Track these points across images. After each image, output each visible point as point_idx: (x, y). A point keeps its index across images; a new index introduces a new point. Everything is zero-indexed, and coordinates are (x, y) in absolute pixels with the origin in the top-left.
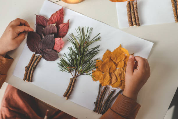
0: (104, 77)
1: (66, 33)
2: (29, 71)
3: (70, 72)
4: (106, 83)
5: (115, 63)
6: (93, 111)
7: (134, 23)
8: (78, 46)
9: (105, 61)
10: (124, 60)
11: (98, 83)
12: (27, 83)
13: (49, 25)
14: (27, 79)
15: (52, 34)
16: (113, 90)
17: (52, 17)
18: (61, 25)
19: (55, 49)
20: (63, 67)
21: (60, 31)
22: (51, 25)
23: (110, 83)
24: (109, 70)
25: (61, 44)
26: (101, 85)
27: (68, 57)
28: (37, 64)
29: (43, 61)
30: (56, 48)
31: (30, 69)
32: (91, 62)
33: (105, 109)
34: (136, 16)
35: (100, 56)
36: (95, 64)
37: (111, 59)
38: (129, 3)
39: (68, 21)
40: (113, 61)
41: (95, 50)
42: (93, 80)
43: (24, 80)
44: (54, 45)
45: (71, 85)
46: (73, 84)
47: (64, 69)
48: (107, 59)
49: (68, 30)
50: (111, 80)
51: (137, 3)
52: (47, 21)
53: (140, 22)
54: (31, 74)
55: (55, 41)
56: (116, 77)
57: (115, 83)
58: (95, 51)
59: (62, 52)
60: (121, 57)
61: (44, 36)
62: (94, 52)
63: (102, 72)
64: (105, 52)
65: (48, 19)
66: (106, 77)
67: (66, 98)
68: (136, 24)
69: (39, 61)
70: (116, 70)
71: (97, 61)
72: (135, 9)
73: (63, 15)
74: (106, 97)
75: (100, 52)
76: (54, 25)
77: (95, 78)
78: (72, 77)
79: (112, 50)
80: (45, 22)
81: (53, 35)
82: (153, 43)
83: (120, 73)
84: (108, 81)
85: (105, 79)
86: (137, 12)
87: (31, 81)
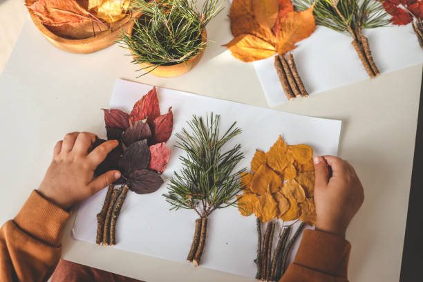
0: (263, 204)
1: (170, 132)
2: (107, 221)
3: (192, 207)
4: (269, 215)
5: (277, 173)
6: (257, 278)
7: (295, 91)
8: (199, 155)
9: (258, 172)
10: (293, 164)
11: (253, 218)
12: (106, 249)
13: (133, 124)
14: (104, 239)
15: (142, 139)
16: (286, 228)
17: (137, 108)
18: (157, 120)
19: (153, 167)
20: (175, 199)
21: (156, 132)
22: (136, 123)
23: (279, 212)
24: (270, 189)
25: (165, 156)
26: (260, 221)
28: (121, 205)
29: (133, 197)
30: (154, 165)
31: (107, 217)
32: (230, 180)
33: (280, 268)
34: (297, 80)
35: (245, 164)
36: (239, 181)
37: (268, 167)
38: (278, 59)
39: (169, 110)
40: (272, 169)
41: (233, 156)
42: (243, 214)
43: (98, 242)
44: (150, 161)
46: (202, 231)
47: (178, 204)
48: (261, 167)
49: (171, 126)
50: (278, 207)
51: (292, 56)
52: (127, 116)
53: (306, 89)
54: (112, 227)
55: (149, 152)
56: (288, 199)
57: (287, 212)
58: (235, 157)
59: (169, 172)
60: (287, 159)
61: (127, 147)
63: (258, 195)
64: (253, 156)
65: (129, 113)
66: (267, 204)
67: (195, 262)
68: (300, 93)
69: (124, 198)
70: (283, 186)
71: (242, 174)
72: (291, 66)
73: (157, 101)
74: (276, 244)
75: (246, 155)
76: (144, 121)
77: (246, 210)
78: (198, 217)
79: (266, 150)
80: (124, 121)
81: (146, 141)
82: (340, 122)
83: (293, 189)
84: (273, 211)
85: (265, 208)
86: (296, 72)
87: (114, 243)
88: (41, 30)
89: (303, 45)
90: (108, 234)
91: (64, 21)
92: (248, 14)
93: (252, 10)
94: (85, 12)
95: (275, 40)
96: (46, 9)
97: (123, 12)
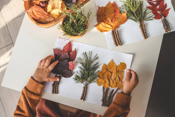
0: (105, 82)
1: (75, 57)
2: (55, 86)
3: (82, 83)
4: (107, 86)
5: (110, 72)
6: (102, 106)
7: (118, 44)
8: (85, 65)
10: (116, 69)
11: (102, 87)
12: (55, 95)
14: (54, 92)
16: (112, 90)
17: (64, 49)
18: (71, 53)
19: (70, 69)
20: (77, 80)
21: (71, 57)
22: (64, 54)
23: (110, 85)
24: (108, 77)
25: (73, 65)
26: (104, 88)
27: (79, 73)
29: (63, 79)
30: (70, 68)
32: (95, 74)
33: (109, 103)
34: (119, 40)
35: (100, 69)
36: (97, 75)
37: (107, 70)
38: (113, 32)
39: (75, 49)
41: (96, 66)
42: (98, 85)
43: (52, 93)
44: (69, 67)
45: (84, 91)
47: (78, 81)
48: (105, 70)
49: (76, 55)
50: (110, 83)
51: (118, 31)
53: (122, 43)
54: (57, 88)
55: (68, 64)
56: (113, 81)
57: (112, 85)
59: (75, 70)
60: (113, 68)
61: (61, 62)
62: (96, 67)
63: (103, 79)
64: (103, 66)
65: (62, 50)
67: (83, 100)
68: (119, 44)
70: (112, 76)
71: (98, 72)
72: (117, 35)
73: (71, 46)
74: (109, 95)
75: (100, 66)
76: (67, 53)
77: (99, 84)
78: (84, 86)
79: (107, 64)
80: (60, 53)
81: (67, 60)
82: (132, 55)
83: (115, 77)
84: (108, 84)
85: (105, 84)
86: (119, 37)
87: (57, 93)
88: (31, 20)
89: (122, 26)
90: (56, 91)
91: (39, 17)
92: (103, 13)
93: (105, 12)
94: (46, 13)
95: (112, 24)
96: (33, 12)
97: (59, 14)
